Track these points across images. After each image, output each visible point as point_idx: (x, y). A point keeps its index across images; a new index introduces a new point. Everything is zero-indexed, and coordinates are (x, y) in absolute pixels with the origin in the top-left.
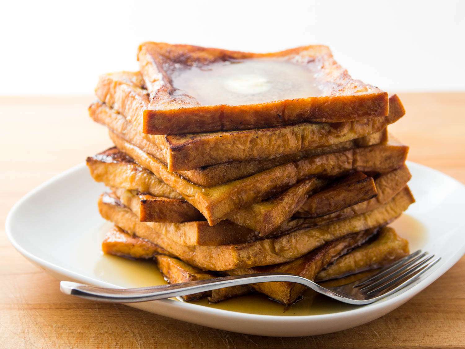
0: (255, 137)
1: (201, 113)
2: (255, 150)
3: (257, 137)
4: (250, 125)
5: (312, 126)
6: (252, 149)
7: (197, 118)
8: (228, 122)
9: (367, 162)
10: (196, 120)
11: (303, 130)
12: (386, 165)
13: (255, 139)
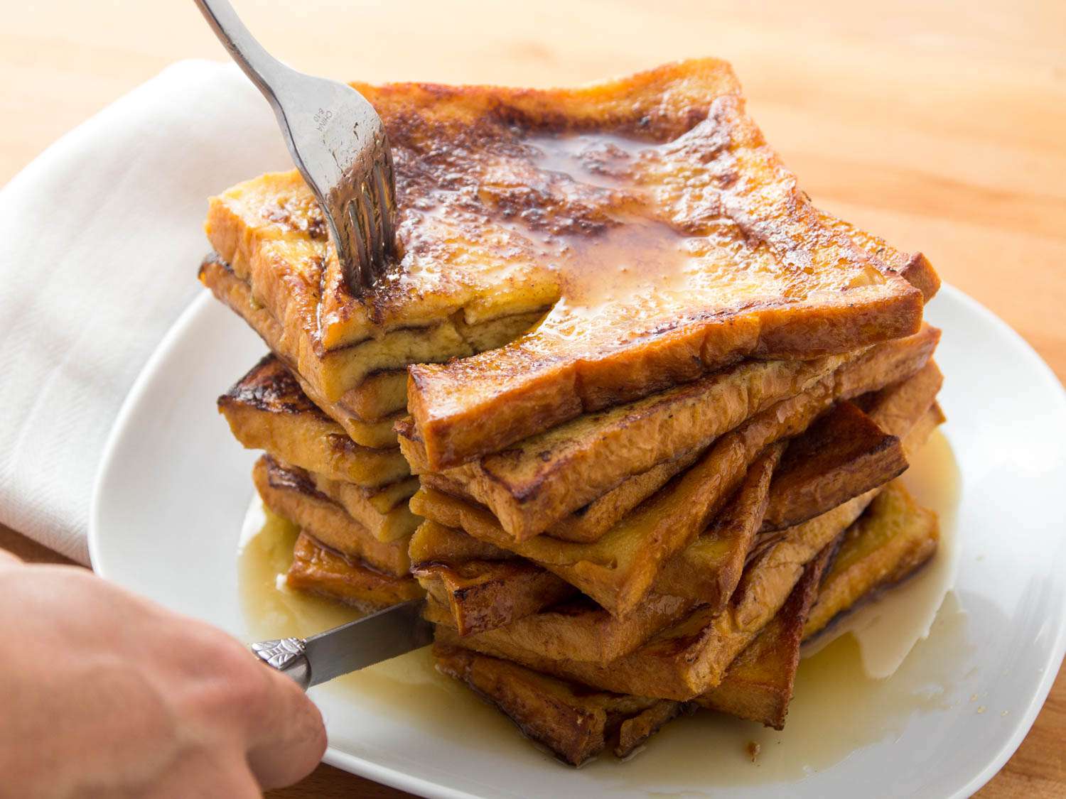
0: (666, 417)
1: (539, 392)
2: (669, 442)
3: (671, 417)
4: (640, 389)
5: (765, 367)
6: (663, 442)
7: (533, 403)
8: (594, 394)
9: (861, 379)
10: (533, 409)
11: (751, 379)
12: (897, 375)
13: (666, 421)
